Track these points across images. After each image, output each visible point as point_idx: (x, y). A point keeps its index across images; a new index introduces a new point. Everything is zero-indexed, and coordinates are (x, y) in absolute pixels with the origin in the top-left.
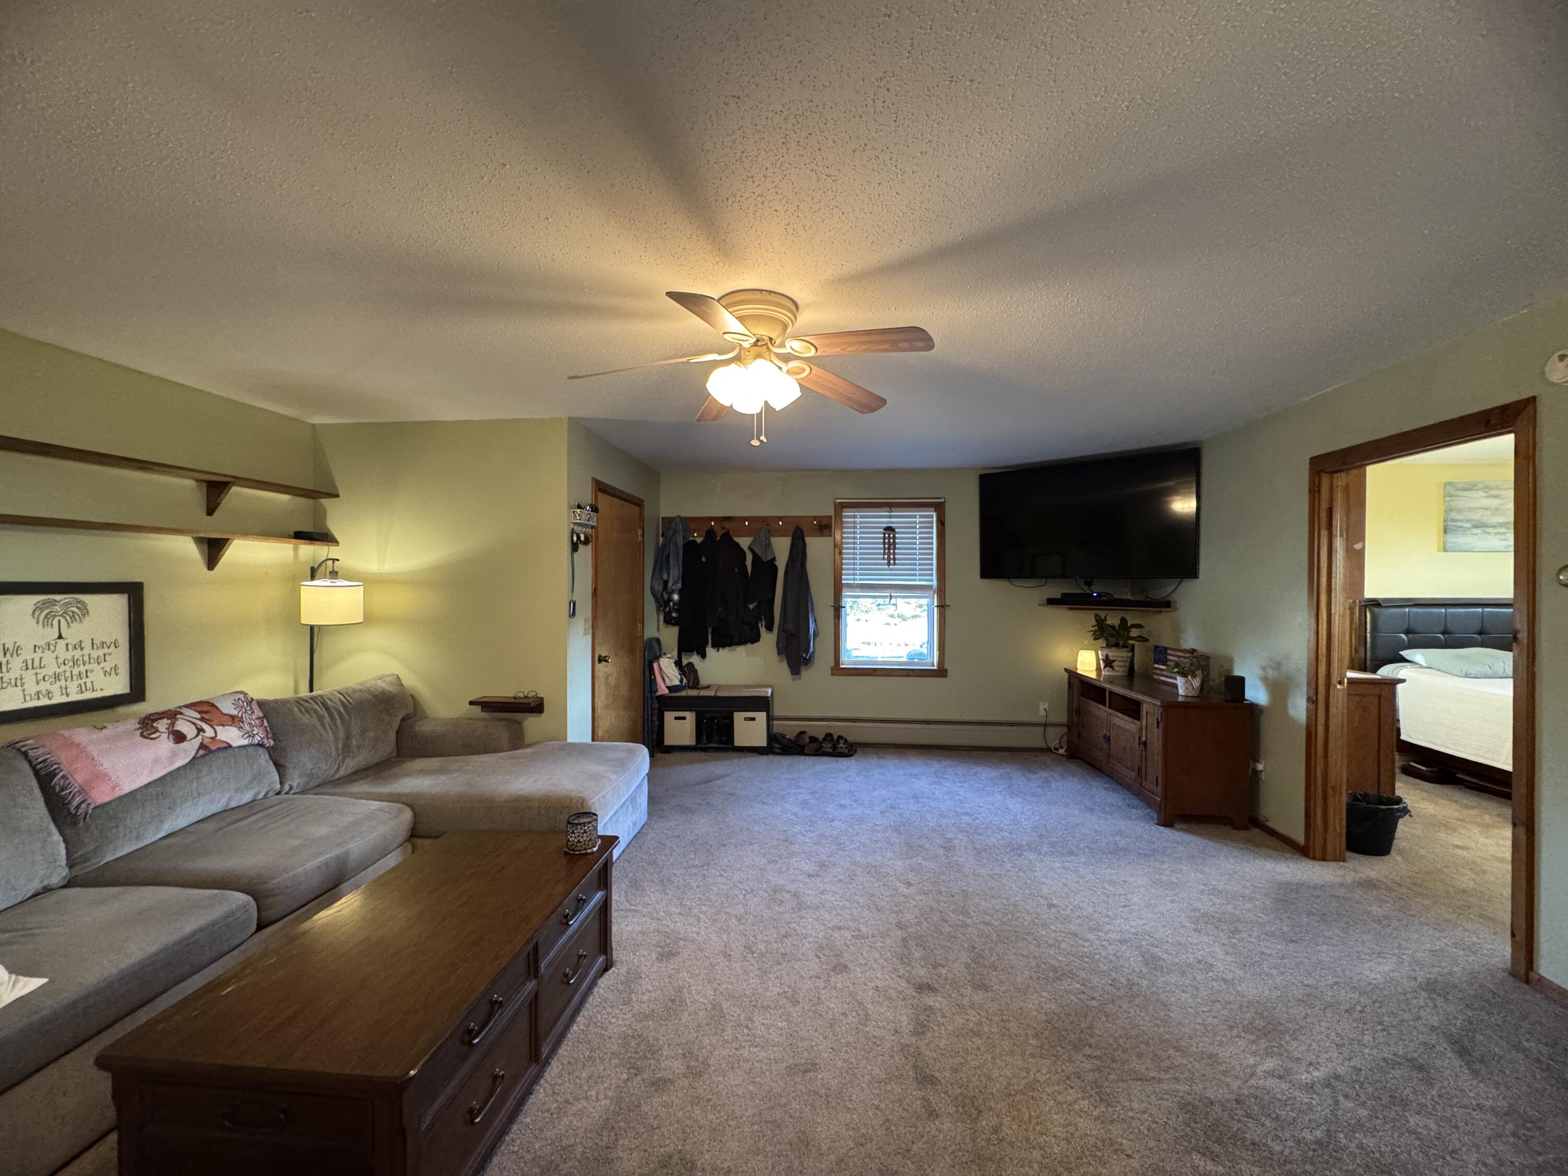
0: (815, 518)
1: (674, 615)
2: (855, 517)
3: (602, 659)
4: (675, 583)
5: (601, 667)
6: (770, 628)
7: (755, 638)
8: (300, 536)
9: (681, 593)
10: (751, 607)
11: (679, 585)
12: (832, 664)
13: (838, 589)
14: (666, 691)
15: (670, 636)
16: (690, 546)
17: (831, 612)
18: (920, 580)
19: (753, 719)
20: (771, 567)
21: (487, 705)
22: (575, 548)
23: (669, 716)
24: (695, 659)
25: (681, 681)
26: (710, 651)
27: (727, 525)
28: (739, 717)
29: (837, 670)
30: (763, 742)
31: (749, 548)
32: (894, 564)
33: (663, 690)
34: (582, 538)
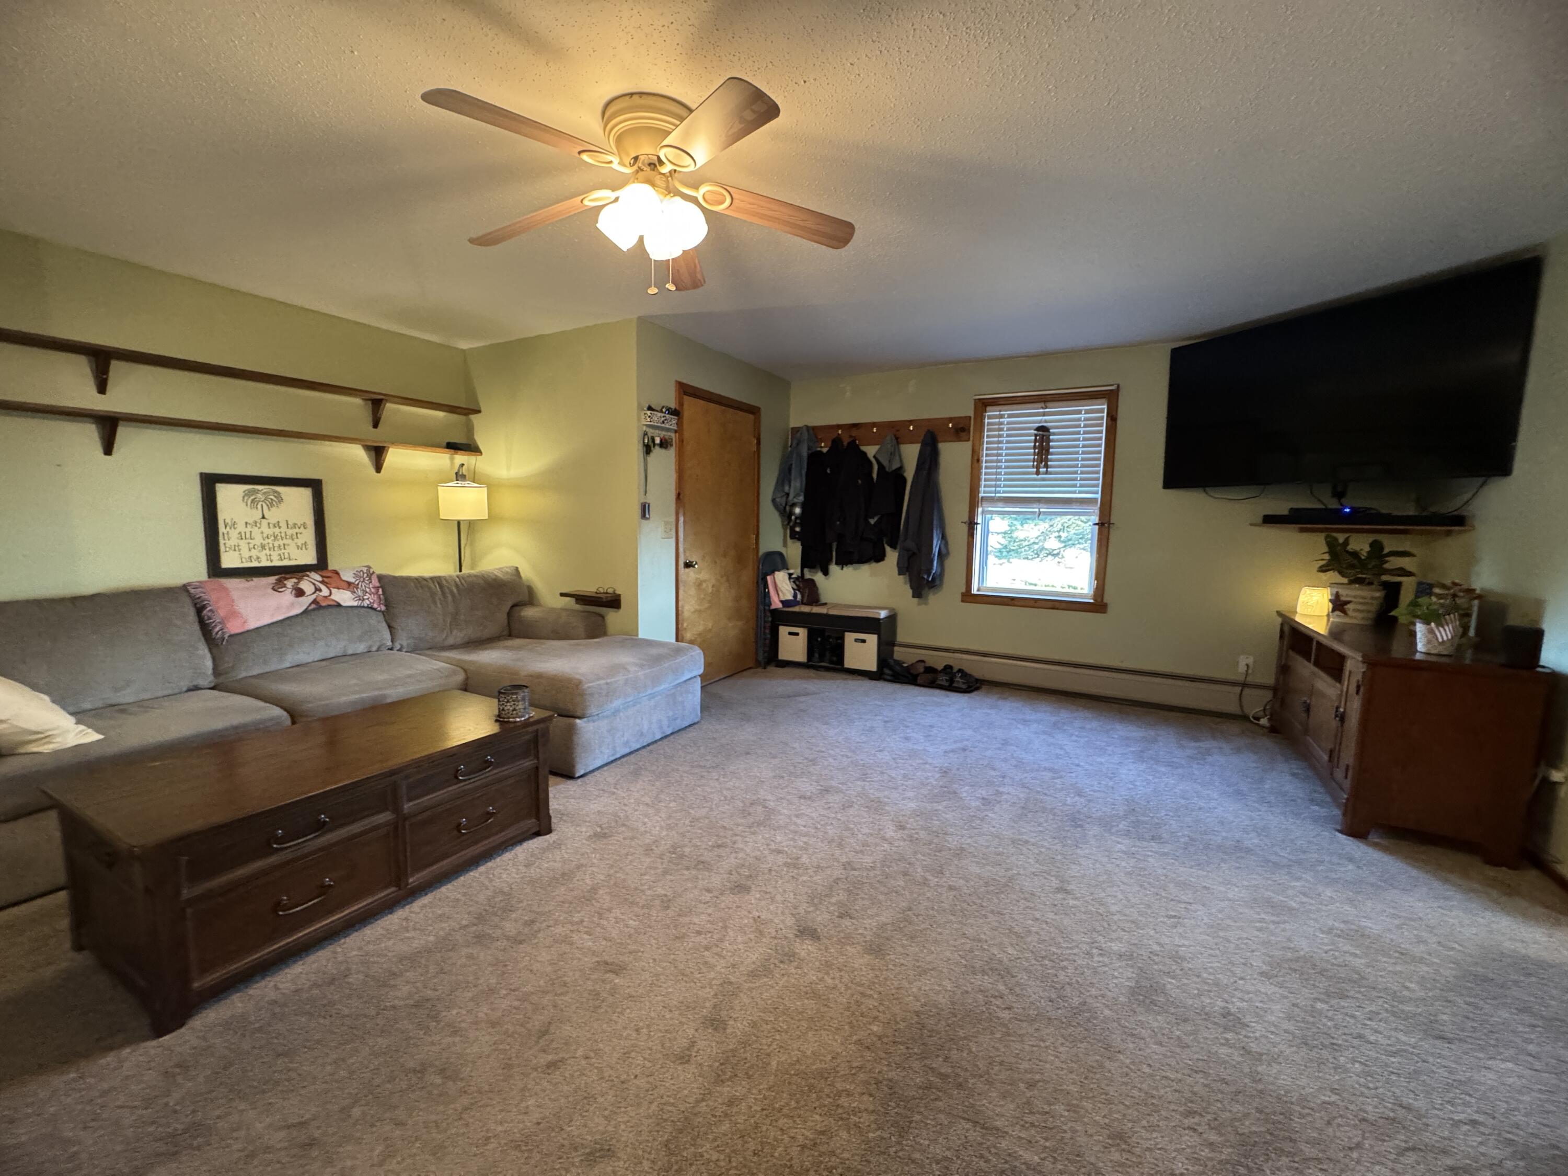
0: (951, 420)
1: (798, 529)
2: (1002, 416)
3: (688, 565)
4: (797, 495)
5: (688, 573)
6: (893, 547)
7: (879, 557)
8: (453, 447)
9: (804, 506)
10: (872, 521)
11: (801, 498)
12: (964, 590)
13: (974, 502)
14: (780, 606)
15: (794, 552)
16: (815, 458)
17: (965, 528)
18: (1080, 492)
19: (864, 641)
20: (898, 476)
21: (581, 599)
22: (648, 449)
23: (784, 631)
24: (819, 577)
25: (795, 596)
26: (834, 568)
27: (854, 433)
28: (850, 637)
29: (968, 596)
30: (874, 668)
31: (874, 457)
32: (1047, 473)
33: (776, 604)
34: (658, 441)
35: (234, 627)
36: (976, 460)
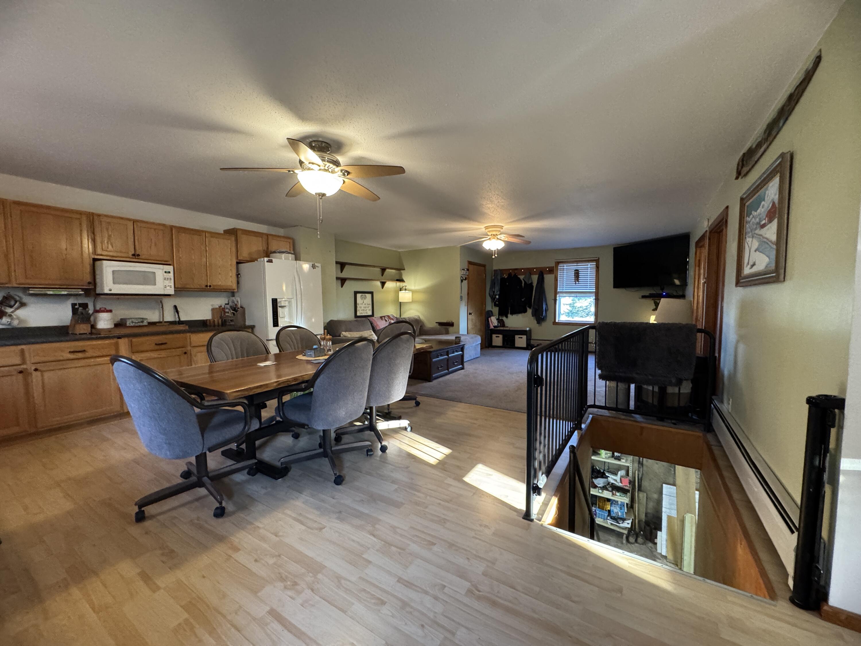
0: (547, 268)
1: (497, 303)
2: (564, 266)
3: (470, 314)
4: (497, 292)
5: (470, 316)
6: (530, 308)
7: (525, 311)
8: (398, 280)
9: (499, 295)
10: (523, 300)
11: (498, 293)
12: (553, 321)
13: (556, 293)
14: (493, 328)
15: (496, 310)
16: (502, 279)
17: (553, 301)
18: (589, 289)
19: (522, 338)
20: (531, 285)
21: (441, 324)
22: (462, 281)
23: (494, 336)
24: (504, 318)
25: (498, 324)
26: (509, 315)
27: (516, 272)
28: (517, 337)
29: (555, 323)
30: (525, 346)
31: (523, 279)
32: (579, 284)
33: (492, 327)
34: (464, 278)
35: (378, 329)
36: (556, 279)
